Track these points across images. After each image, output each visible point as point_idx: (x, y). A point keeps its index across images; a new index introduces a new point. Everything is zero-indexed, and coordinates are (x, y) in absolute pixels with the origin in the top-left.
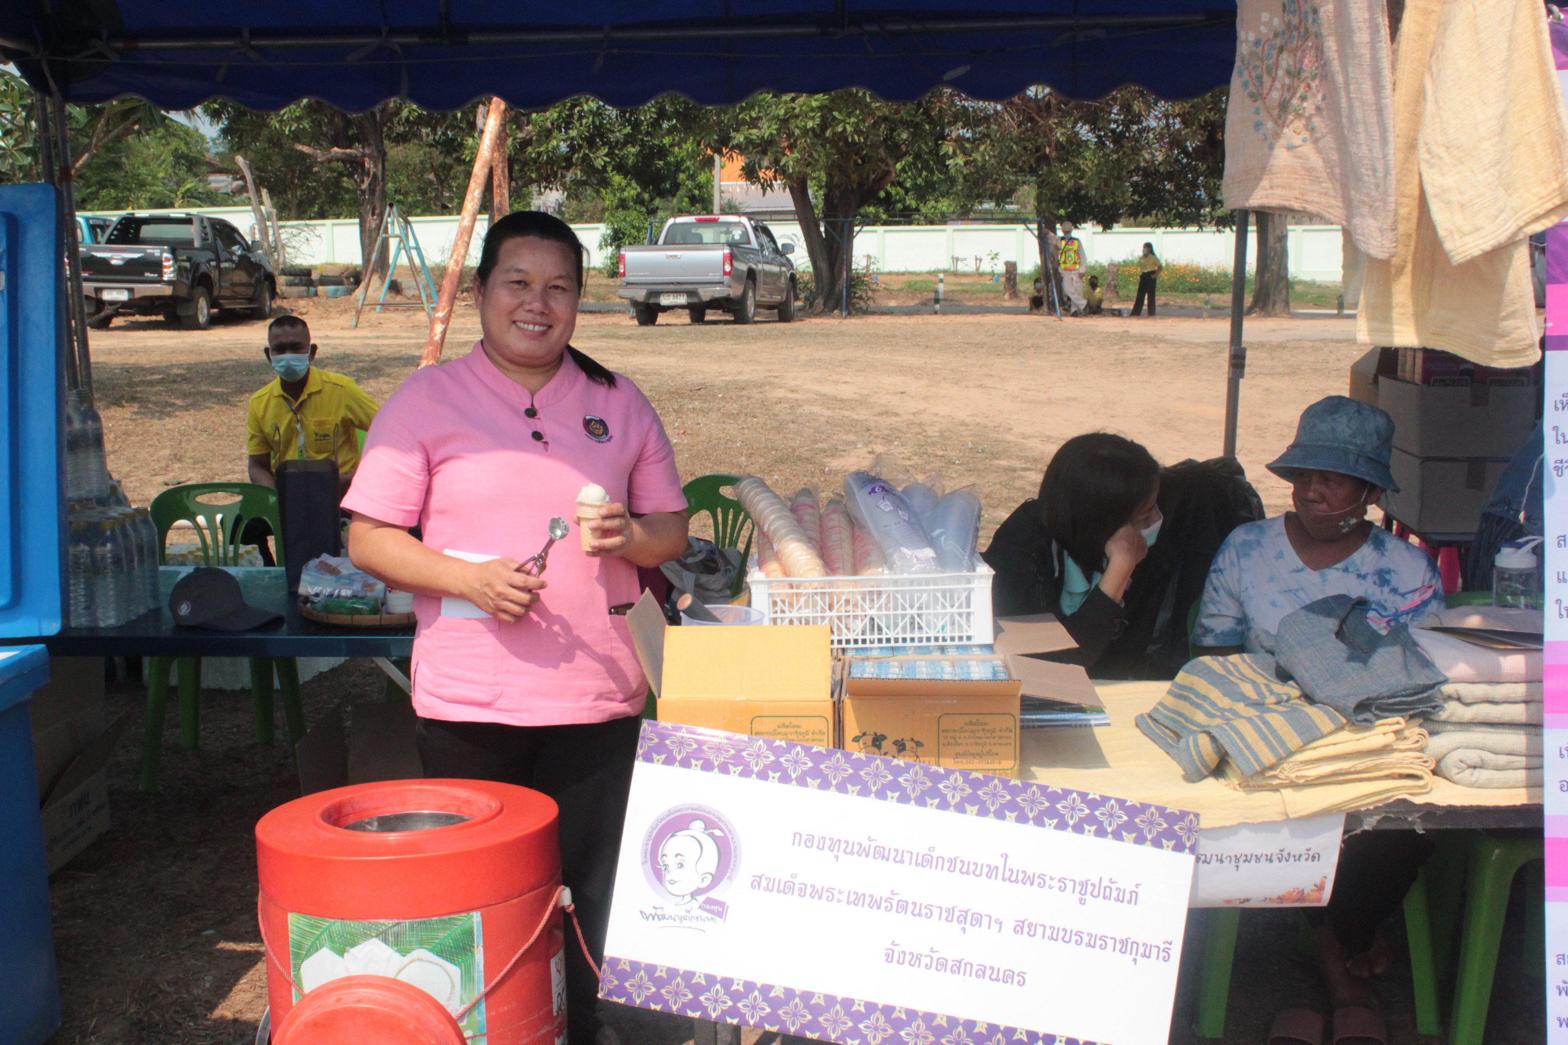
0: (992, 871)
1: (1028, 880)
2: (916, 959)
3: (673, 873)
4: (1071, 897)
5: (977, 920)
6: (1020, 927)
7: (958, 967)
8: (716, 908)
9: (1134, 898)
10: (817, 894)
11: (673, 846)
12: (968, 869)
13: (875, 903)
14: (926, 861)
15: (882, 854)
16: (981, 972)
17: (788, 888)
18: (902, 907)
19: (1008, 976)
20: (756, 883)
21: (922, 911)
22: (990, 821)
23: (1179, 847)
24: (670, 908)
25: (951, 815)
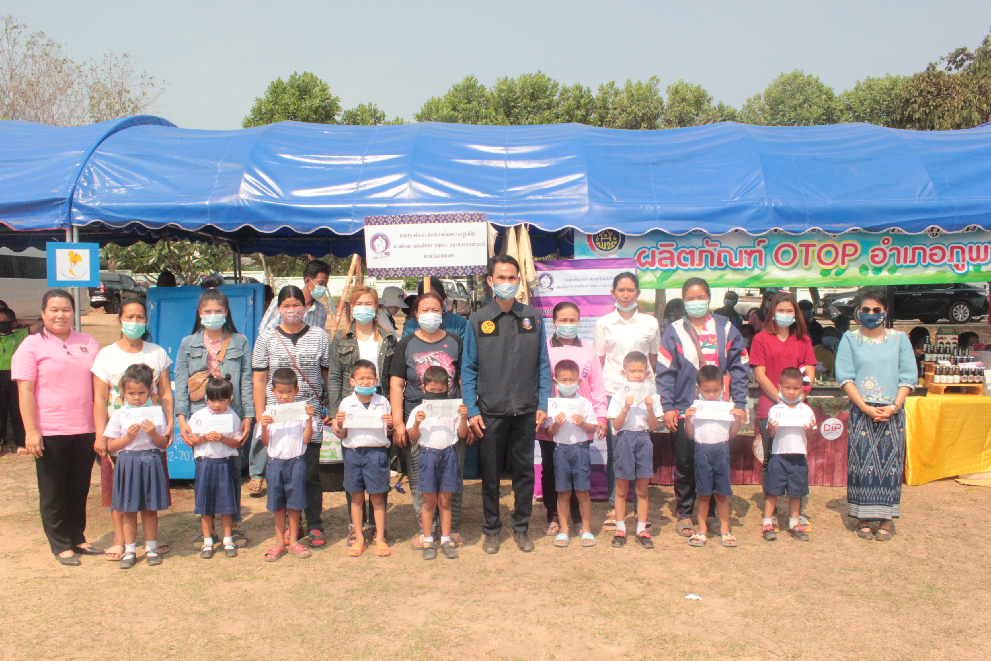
0: (443, 234)
1: (451, 235)
2: (431, 256)
3: (377, 248)
4: (461, 237)
5: (442, 245)
6: (451, 245)
7: (440, 256)
8: (388, 254)
9: (475, 234)
10: (408, 247)
11: (377, 242)
12: (438, 235)
13: (420, 246)
14: (429, 235)
15: (419, 236)
16: (445, 256)
17: (401, 247)
18: (426, 246)
19: (451, 256)
20: (394, 247)
21: (430, 246)
22: (441, 224)
23: (483, 221)
24: (378, 256)
25: (432, 224)
